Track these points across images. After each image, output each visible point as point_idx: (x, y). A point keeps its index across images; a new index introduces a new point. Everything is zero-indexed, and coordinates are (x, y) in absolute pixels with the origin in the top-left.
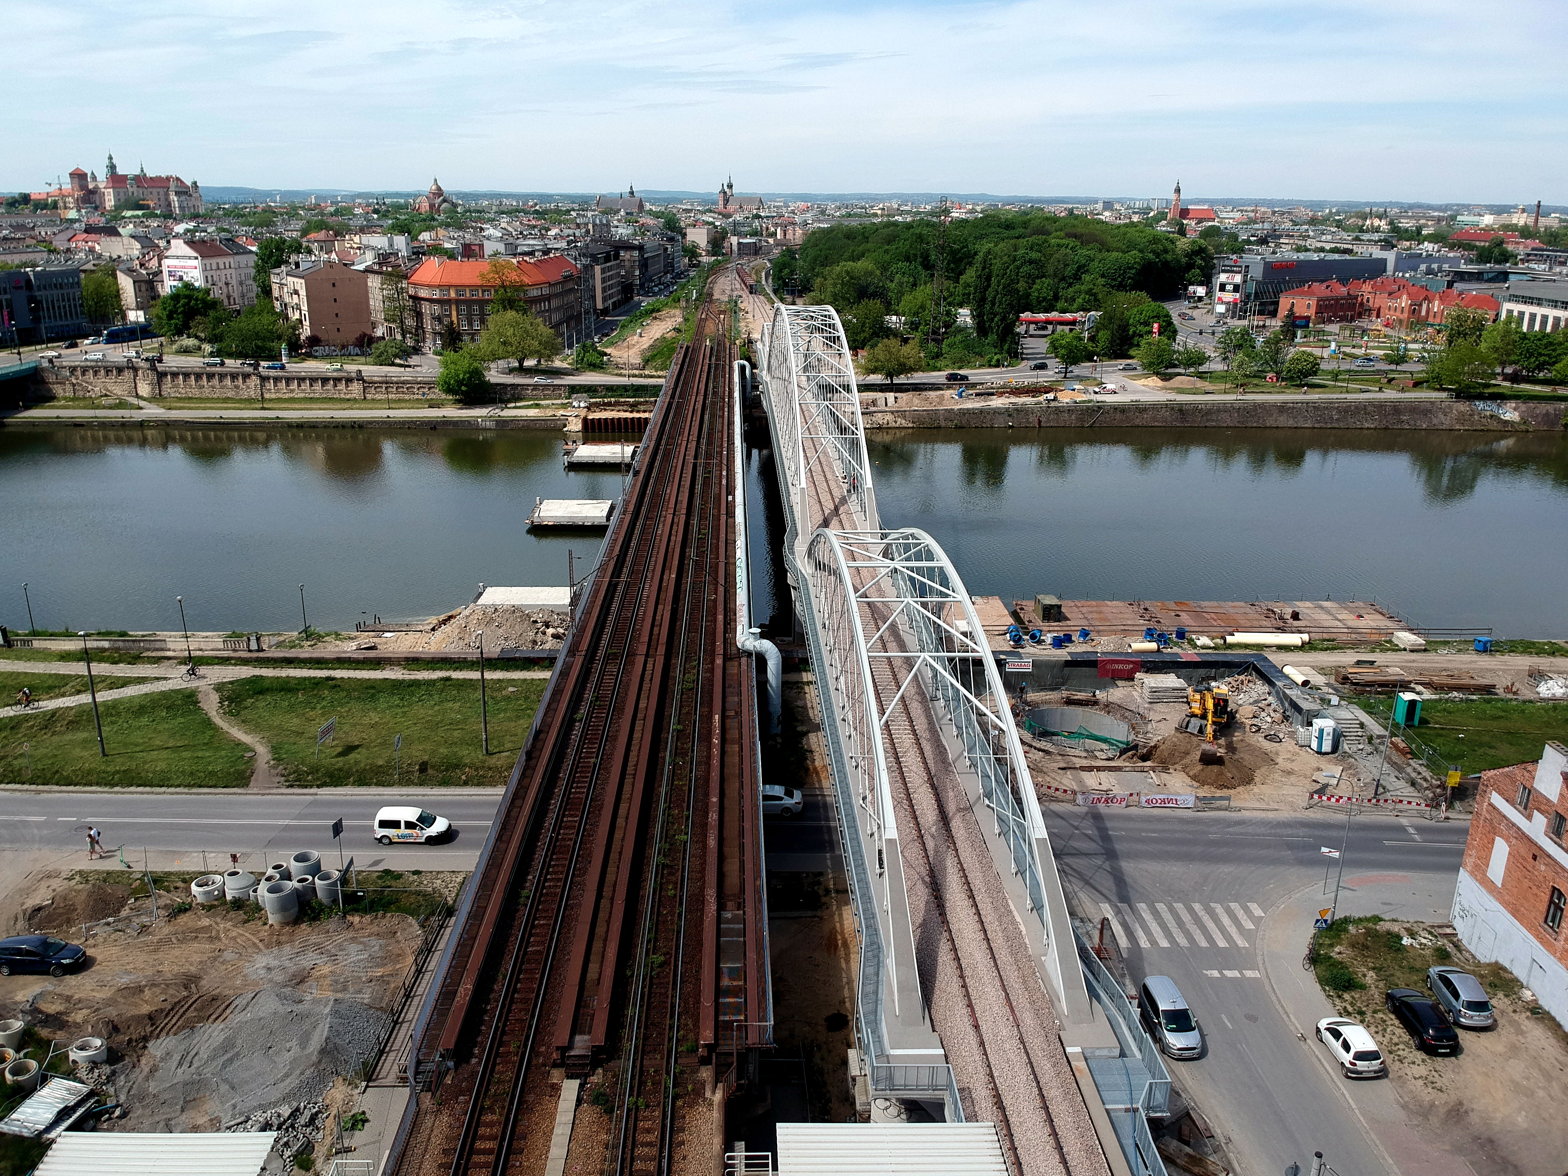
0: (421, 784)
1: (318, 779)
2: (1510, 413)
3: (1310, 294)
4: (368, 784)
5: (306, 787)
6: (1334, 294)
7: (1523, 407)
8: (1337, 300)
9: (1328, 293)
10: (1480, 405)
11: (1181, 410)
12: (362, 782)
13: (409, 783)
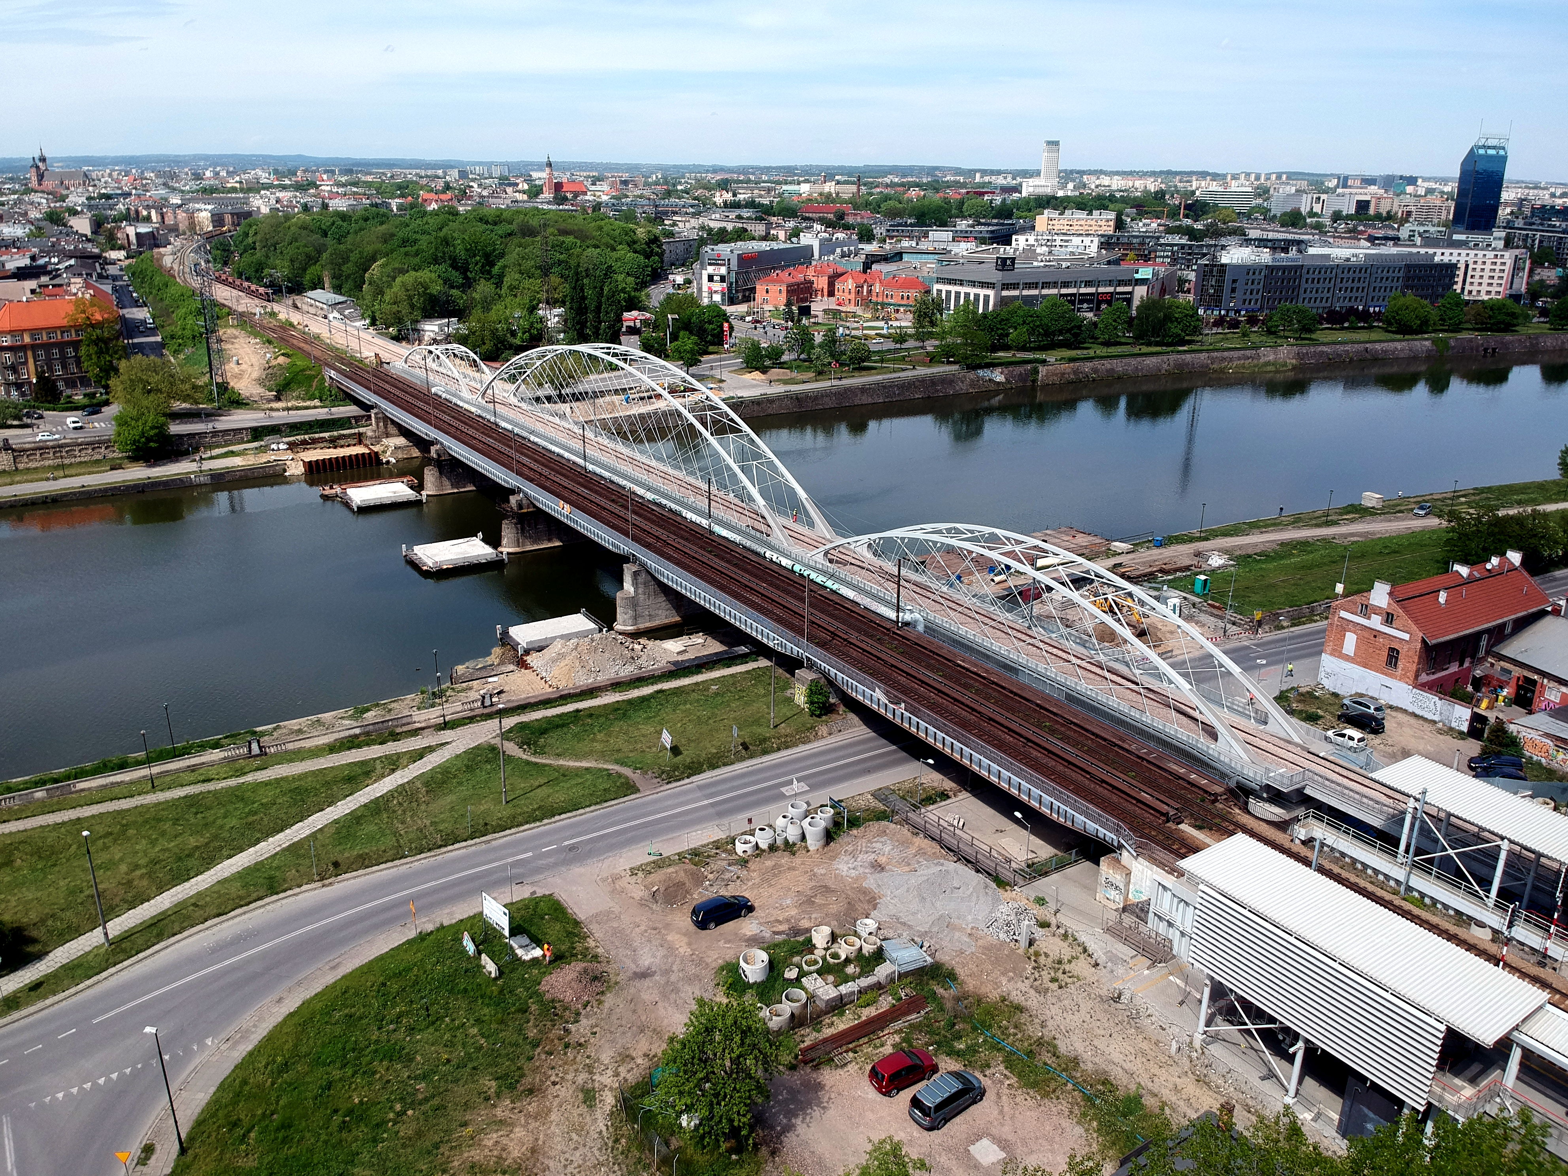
0: (751, 757)
1: (683, 773)
2: (998, 376)
3: (779, 281)
4: (718, 767)
5: (679, 780)
6: (795, 280)
7: (1006, 371)
8: (798, 285)
9: (791, 280)
10: (981, 372)
11: (798, 399)
12: (713, 766)
13: (742, 759)
